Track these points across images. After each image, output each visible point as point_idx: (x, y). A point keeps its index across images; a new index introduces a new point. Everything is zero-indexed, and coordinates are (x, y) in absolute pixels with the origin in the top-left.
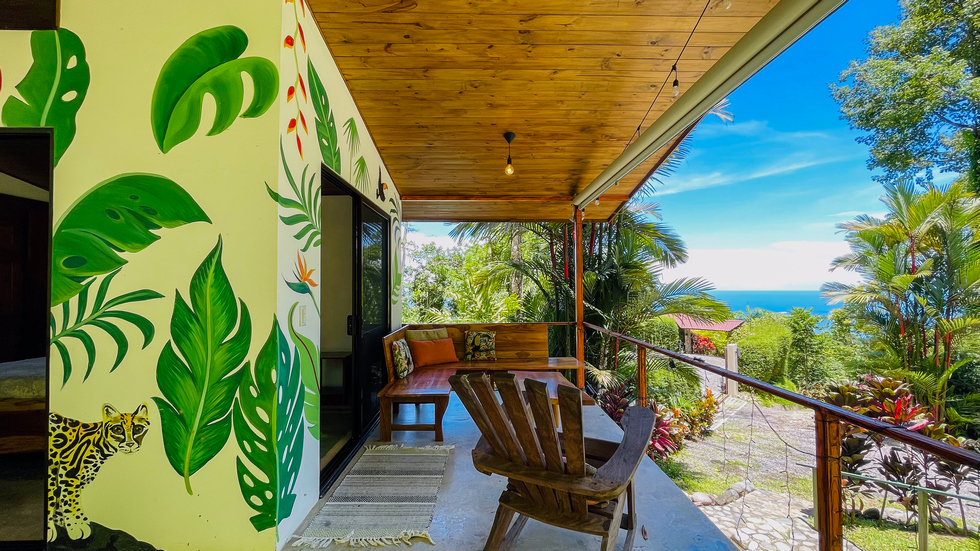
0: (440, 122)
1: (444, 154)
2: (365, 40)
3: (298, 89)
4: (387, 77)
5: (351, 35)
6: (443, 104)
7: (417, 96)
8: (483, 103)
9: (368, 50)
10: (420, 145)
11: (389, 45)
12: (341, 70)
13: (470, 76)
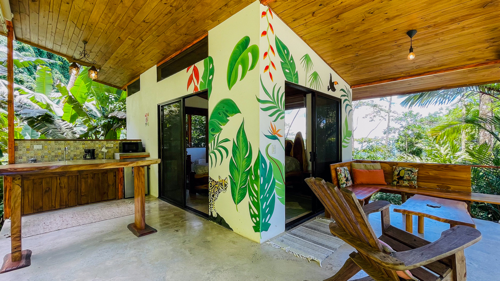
0: (358, 40)
1: (369, 57)
2: (302, 16)
3: (270, 52)
4: (319, 28)
5: (295, 16)
6: (355, 30)
7: (338, 31)
8: (381, 20)
9: (305, 20)
10: (350, 56)
11: (314, 13)
12: (297, 33)
13: (365, 8)
